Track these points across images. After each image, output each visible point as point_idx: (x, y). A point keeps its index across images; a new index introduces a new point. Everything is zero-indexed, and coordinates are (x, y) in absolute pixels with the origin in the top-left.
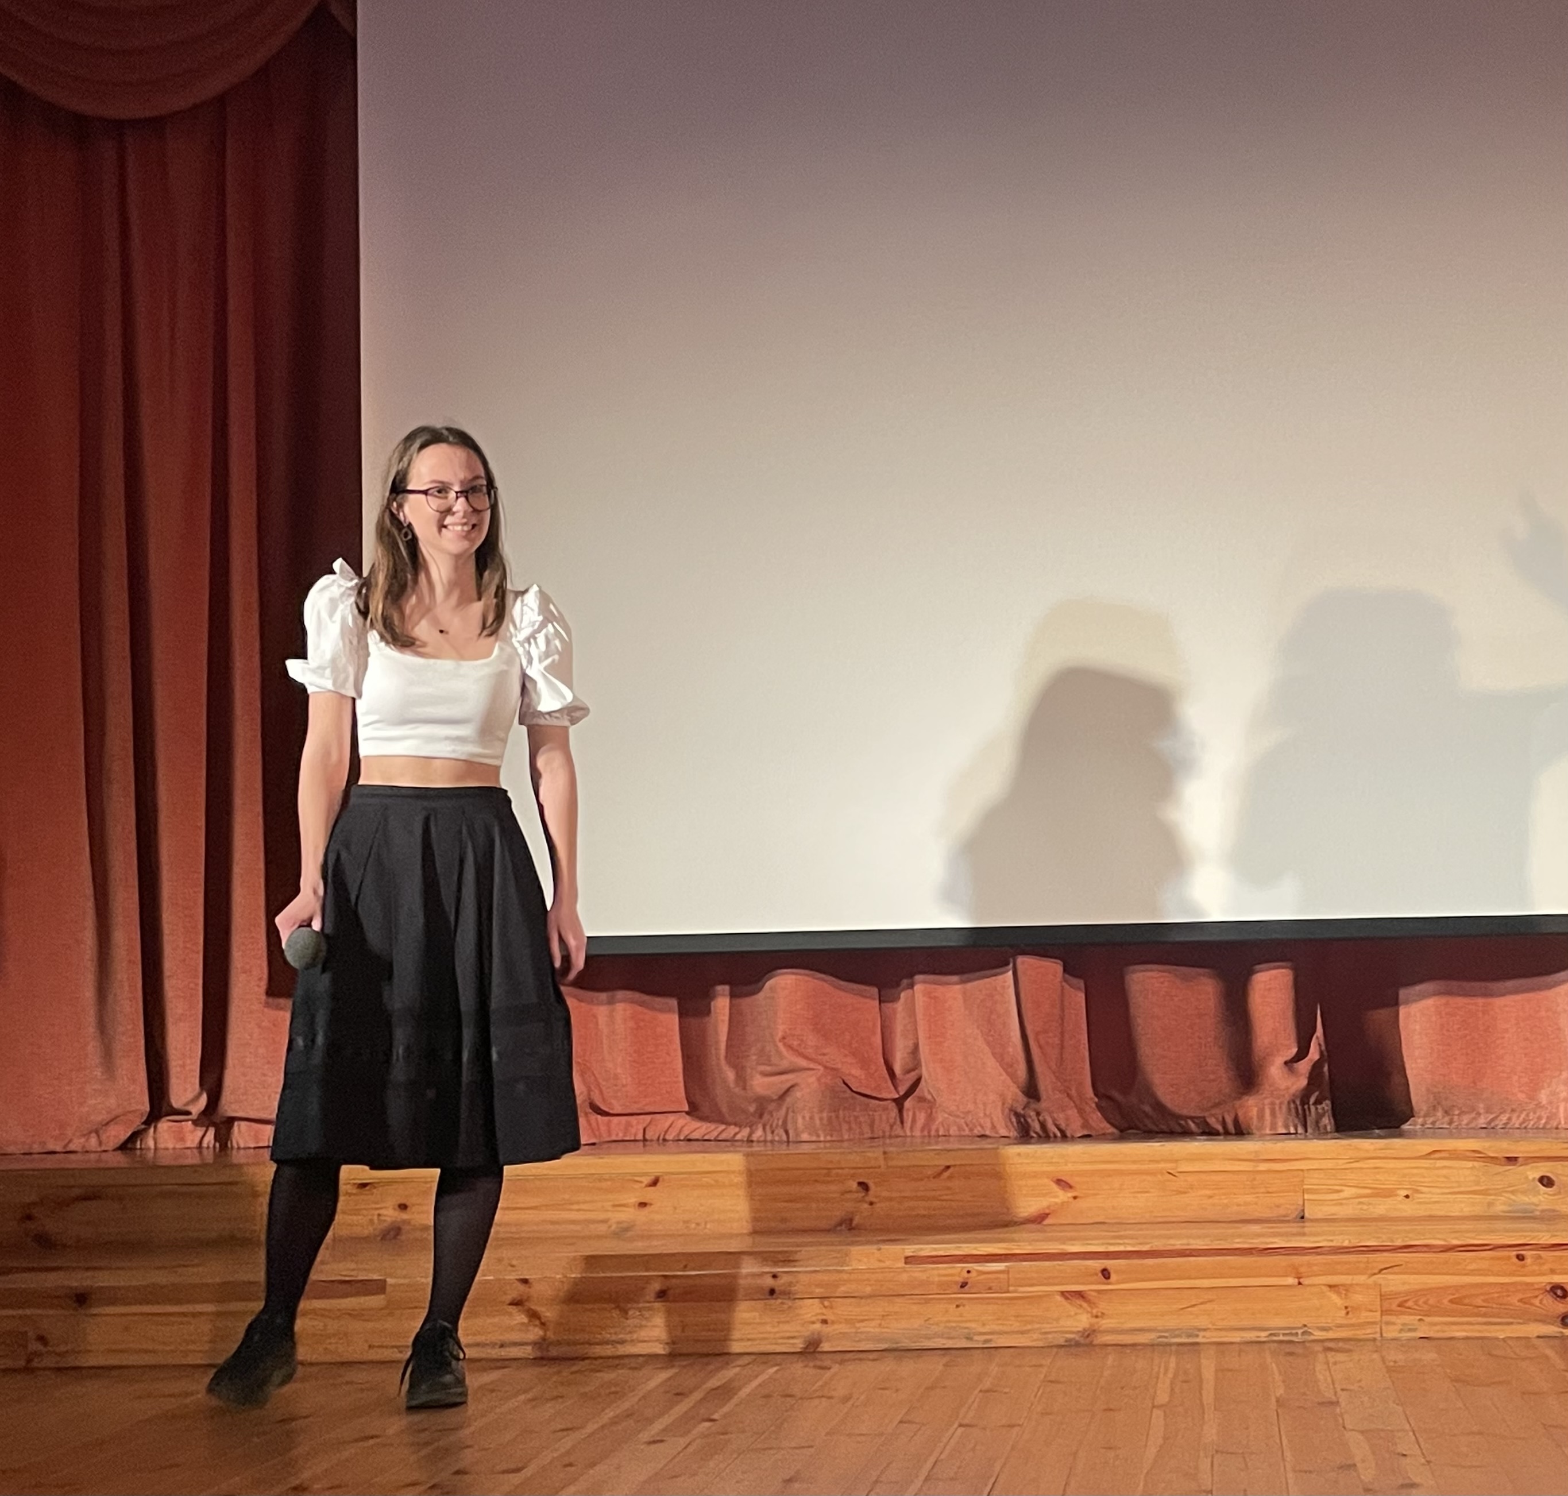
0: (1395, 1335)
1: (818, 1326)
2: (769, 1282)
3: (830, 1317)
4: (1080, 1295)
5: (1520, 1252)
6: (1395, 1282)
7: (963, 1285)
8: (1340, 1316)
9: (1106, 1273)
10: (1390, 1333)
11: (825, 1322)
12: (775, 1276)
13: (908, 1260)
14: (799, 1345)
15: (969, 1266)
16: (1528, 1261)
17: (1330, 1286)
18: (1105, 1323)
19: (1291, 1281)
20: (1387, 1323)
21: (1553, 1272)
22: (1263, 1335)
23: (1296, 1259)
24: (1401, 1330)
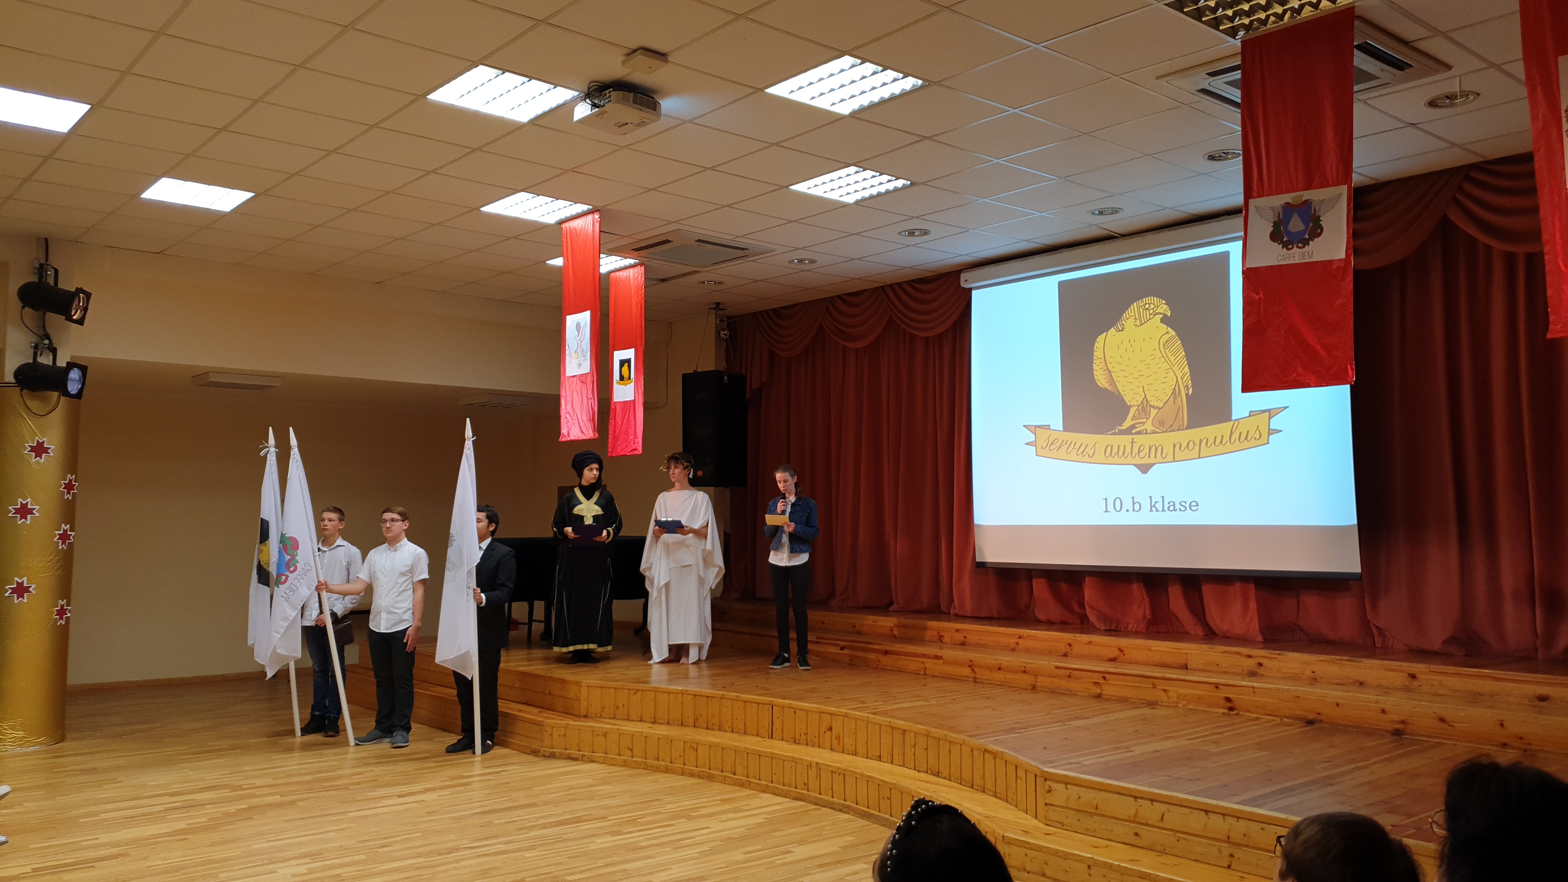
1: (1035, 683)
4: (1098, 683)
5: (1217, 686)
7: (1069, 676)
8: (1166, 699)
9: (1104, 678)
12: (1025, 667)
13: (1056, 667)
15: (1071, 671)
18: (1104, 692)
22: (1145, 702)
23: (1155, 681)
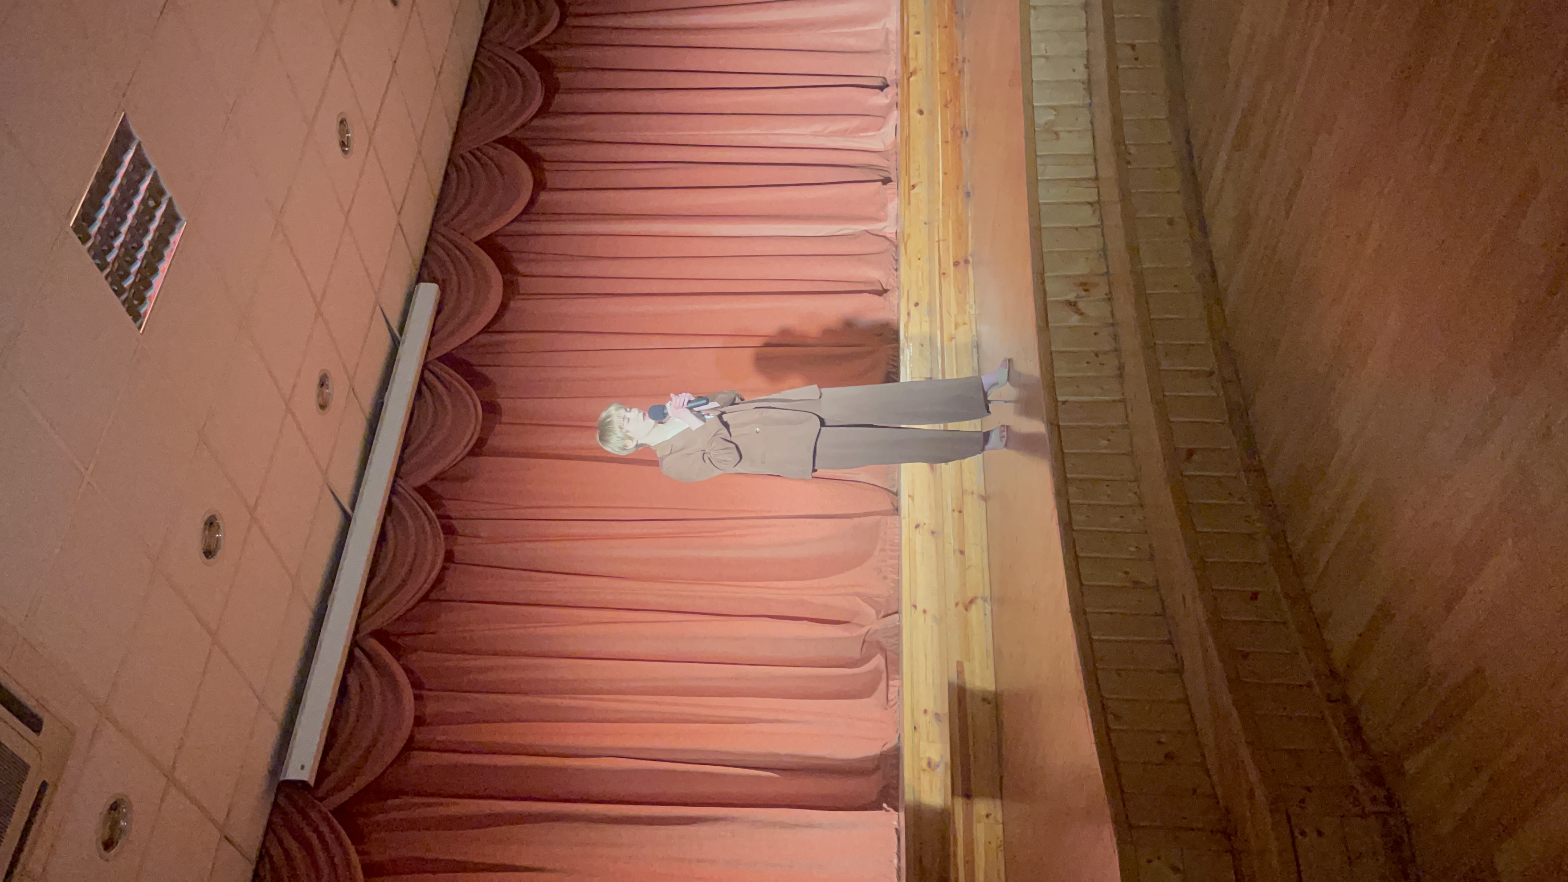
0: (974, 310)
2: (956, 514)
3: (971, 491)
6: (954, 309)
10: (973, 312)
11: (972, 493)
14: (983, 504)
16: (944, 271)
17: (956, 328)
19: (954, 339)
20: (969, 312)
21: (949, 265)
24: (972, 309)
